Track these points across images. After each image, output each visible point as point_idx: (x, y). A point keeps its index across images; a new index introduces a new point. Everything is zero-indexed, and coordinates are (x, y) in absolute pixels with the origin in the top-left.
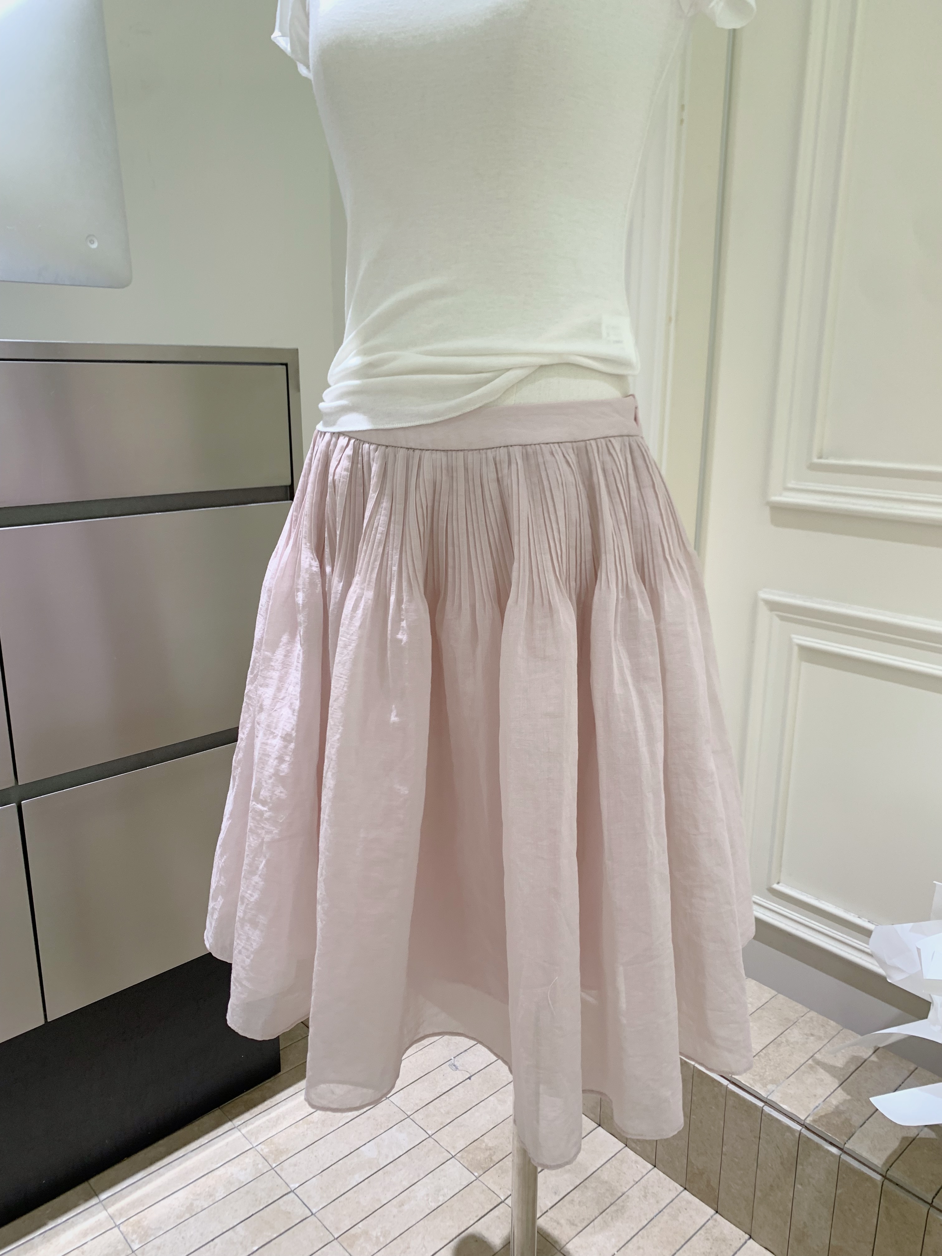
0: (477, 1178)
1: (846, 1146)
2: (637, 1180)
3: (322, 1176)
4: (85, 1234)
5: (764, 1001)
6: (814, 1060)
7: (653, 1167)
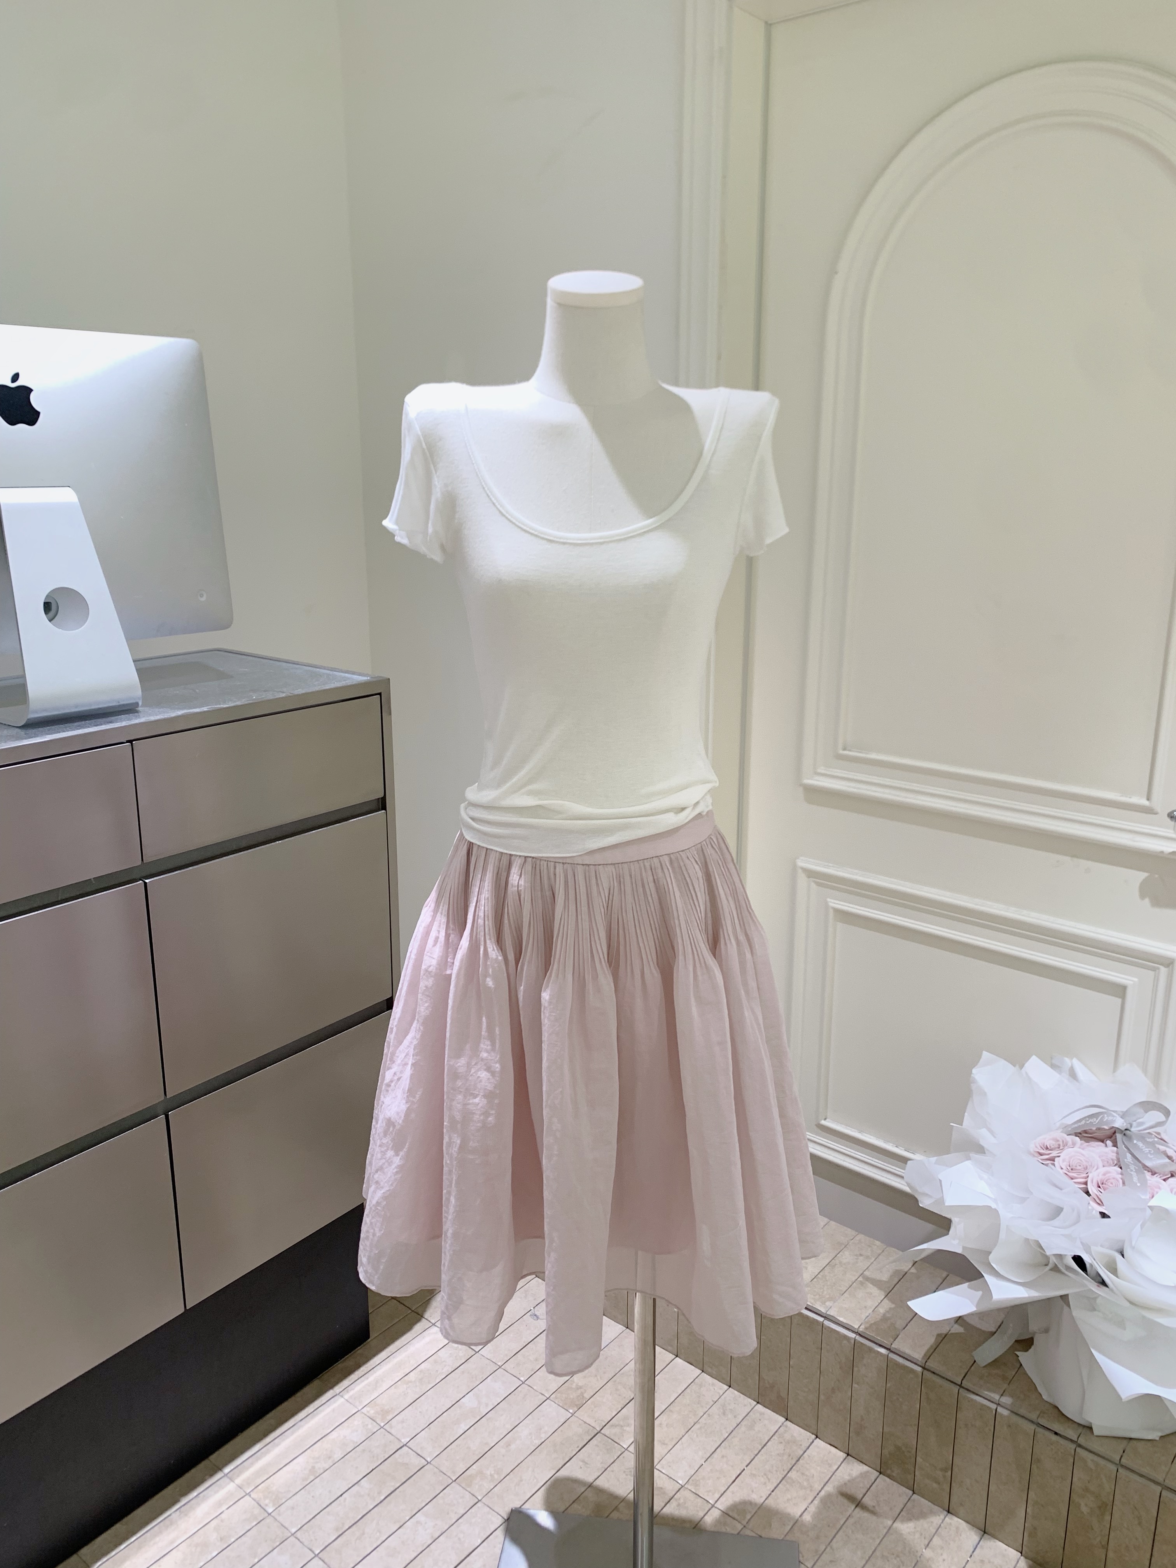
0: (573, 1415)
1: (893, 1346)
2: (715, 1400)
3: (430, 1429)
4: (220, 1504)
6: (863, 1278)
7: (728, 1387)
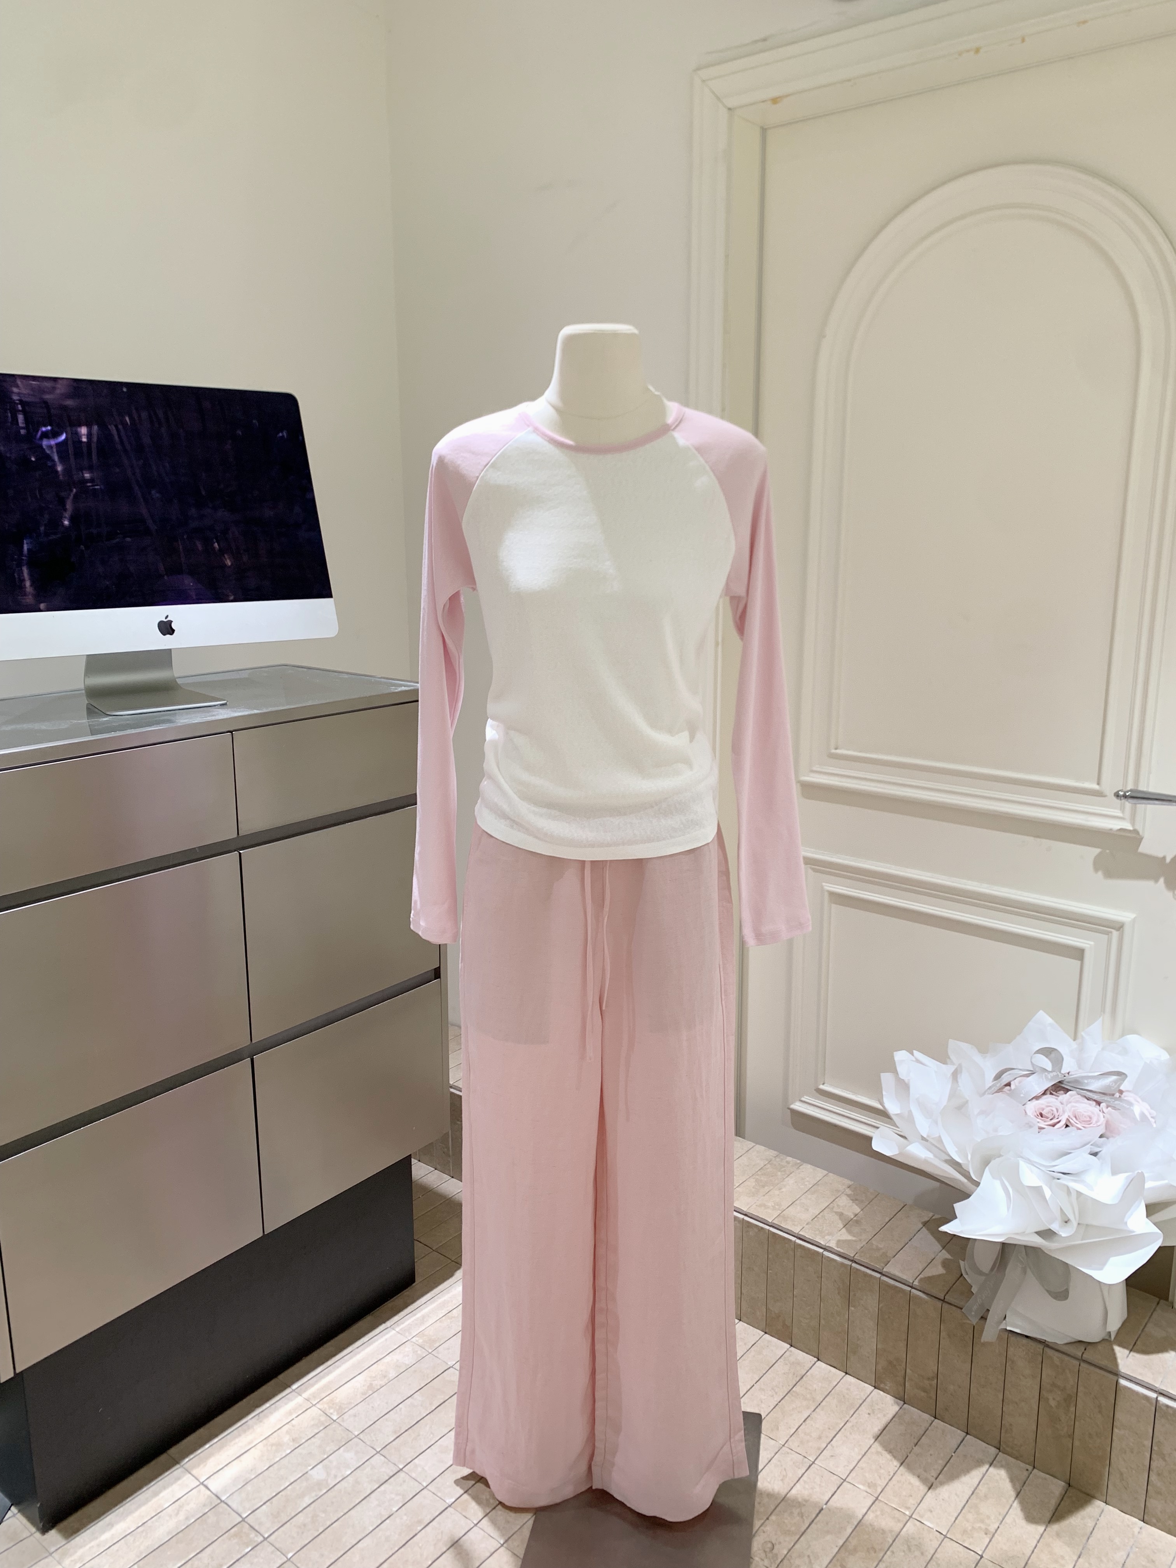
1: (884, 1270)
5: (818, 1179)
